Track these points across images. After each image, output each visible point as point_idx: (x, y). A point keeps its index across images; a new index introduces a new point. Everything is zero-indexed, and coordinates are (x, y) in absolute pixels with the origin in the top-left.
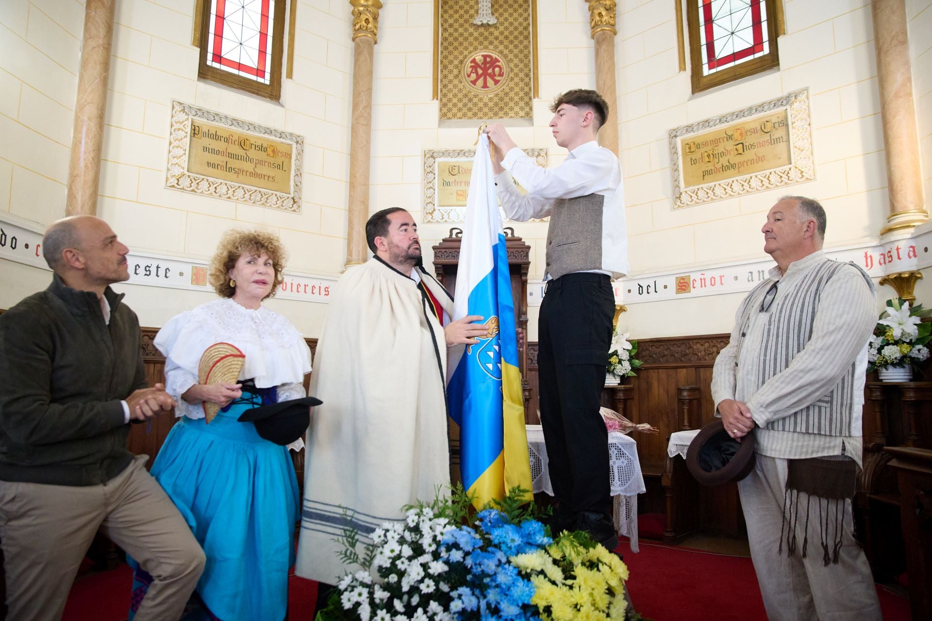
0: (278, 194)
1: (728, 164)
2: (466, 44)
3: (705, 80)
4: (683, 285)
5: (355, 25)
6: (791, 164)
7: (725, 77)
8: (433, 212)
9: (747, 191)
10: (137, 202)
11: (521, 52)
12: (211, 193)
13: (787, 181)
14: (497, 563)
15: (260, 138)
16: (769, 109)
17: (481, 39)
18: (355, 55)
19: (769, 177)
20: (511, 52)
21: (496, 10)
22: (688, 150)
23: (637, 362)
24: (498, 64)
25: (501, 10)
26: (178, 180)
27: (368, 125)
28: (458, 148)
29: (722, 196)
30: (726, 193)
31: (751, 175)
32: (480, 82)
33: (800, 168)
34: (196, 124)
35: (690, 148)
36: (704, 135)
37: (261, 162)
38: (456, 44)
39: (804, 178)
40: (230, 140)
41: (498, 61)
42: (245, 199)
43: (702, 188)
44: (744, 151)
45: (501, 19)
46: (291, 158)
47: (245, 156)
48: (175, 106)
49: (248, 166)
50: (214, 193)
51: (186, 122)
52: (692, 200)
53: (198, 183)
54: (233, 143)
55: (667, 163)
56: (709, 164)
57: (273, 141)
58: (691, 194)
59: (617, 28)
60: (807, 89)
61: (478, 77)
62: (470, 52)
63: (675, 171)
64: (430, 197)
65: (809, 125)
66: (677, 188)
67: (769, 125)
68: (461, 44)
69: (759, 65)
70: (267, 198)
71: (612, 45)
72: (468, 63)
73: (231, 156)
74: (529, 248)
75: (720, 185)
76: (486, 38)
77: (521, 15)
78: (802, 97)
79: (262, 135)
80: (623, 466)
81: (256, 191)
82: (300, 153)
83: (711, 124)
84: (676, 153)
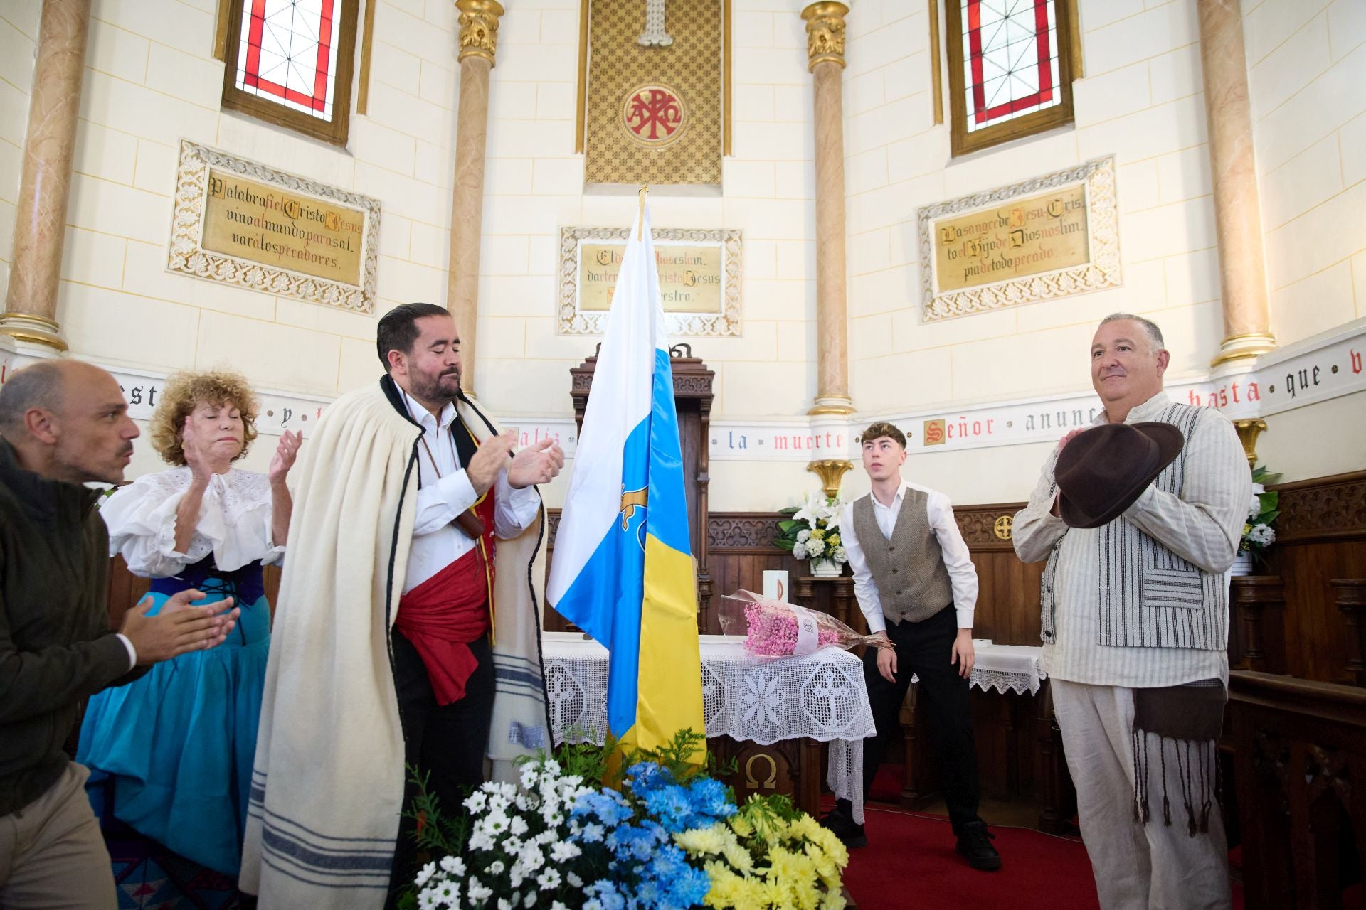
0: (341, 285)
1: (1001, 260)
2: (626, 73)
3: (969, 138)
4: (934, 433)
5: (462, 39)
6: (1088, 262)
7: (998, 135)
8: (572, 318)
9: (1028, 299)
10: (121, 291)
11: (707, 87)
12: (238, 282)
13: (1083, 286)
14: (654, 842)
15: (315, 201)
16: (1060, 183)
17: (649, 66)
18: (462, 82)
19: (1058, 280)
20: (692, 86)
21: (672, 26)
22: (944, 238)
24: (672, 103)
25: (679, 26)
26: (187, 260)
27: (479, 186)
28: (611, 224)
29: (993, 305)
30: (998, 301)
31: (1033, 276)
32: (646, 129)
33: (1102, 269)
34: (217, 177)
35: (948, 235)
36: (968, 217)
37: (315, 237)
38: (612, 72)
39: (1107, 283)
40: (269, 202)
41: (672, 99)
42: (290, 291)
43: (963, 293)
44: (1023, 242)
45: (679, 39)
46: (361, 233)
47: (292, 227)
48: (185, 148)
49: (296, 243)
50: (242, 282)
51: (201, 174)
52: (950, 310)
53: (217, 266)
54: (273, 206)
55: (914, 254)
56: (974, 259)
57: (335, 207)
58: (949, 302)
59: (847, 58)
60: (1112, 157)
61: (643, 122)
62: (633, 85)
63: (925, 267)
64: (568, 297)
65: (1115, 207)
66: (928, 293)
67: (1059, 206)
68: (619, 73)
69: (1046, 119)
70: (324, 292)
71: (838, 82)
72: (629, 102)
73: (270, 226)
74: (712, 374)
75: (989, 289)
76: (656, 66)
77: (707, 34)
78: (1106, 168)
79: (318, 197)
80: (844, 696)
81: (307, 280)
82: (376, 226)
83: (978, 201)
84: (927, 241)
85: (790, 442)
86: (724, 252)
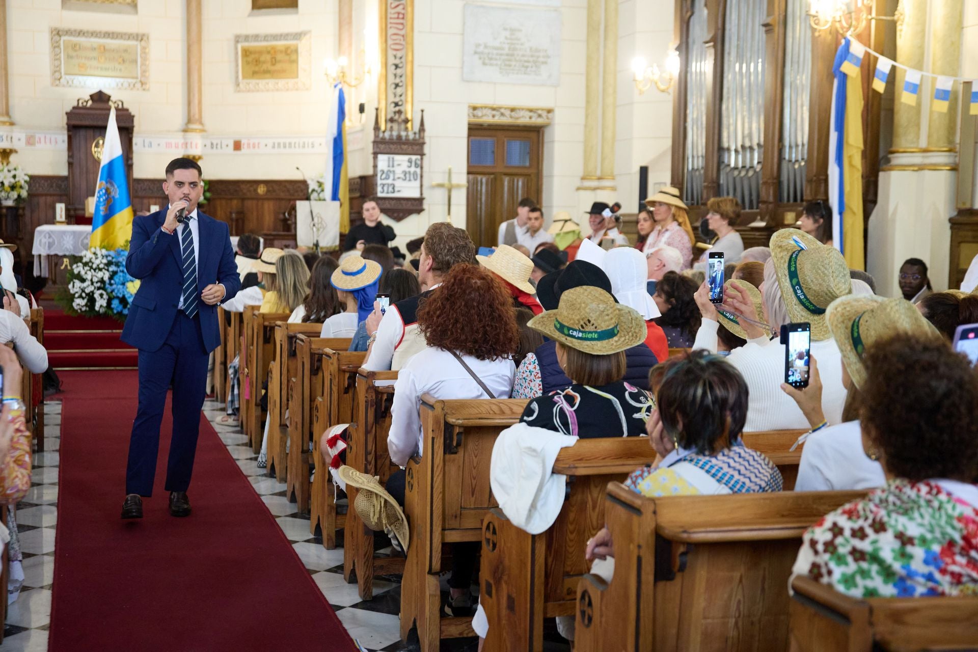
1: (267, 70)
3: (261, 2)
4: (237, 146)
6: (298, 78)
7: (271, 4)
8: (60, 78)
9: (277, 89)
13: (297, 88)
19: (288, 83)
23: (208, 195)
27: (4, 5)
28: (79, 28)
30: (266, 88)
31: (279, 80)
35: (246, 53)
36: (255, 46)
43: (252, 82)
44: (275, 63)
52: (247, 89)
55: (233, 58)
56: (256, 67)
58: (246, 85)
60: (311, 31)
63: (237, 66)
64: (57, 67)
65: (310, 55)
66: (238, 78)
67: (288, 51)
74: (133, 116)
75: (262, 82)
78: (307, 36)
83: (260, 39)
84: (238, 54)
85: (173, 145)
86: (139, 48)
